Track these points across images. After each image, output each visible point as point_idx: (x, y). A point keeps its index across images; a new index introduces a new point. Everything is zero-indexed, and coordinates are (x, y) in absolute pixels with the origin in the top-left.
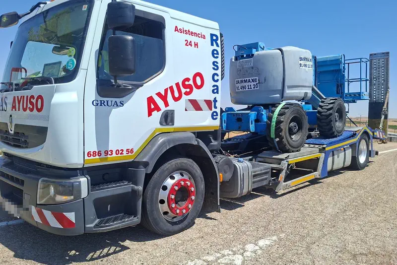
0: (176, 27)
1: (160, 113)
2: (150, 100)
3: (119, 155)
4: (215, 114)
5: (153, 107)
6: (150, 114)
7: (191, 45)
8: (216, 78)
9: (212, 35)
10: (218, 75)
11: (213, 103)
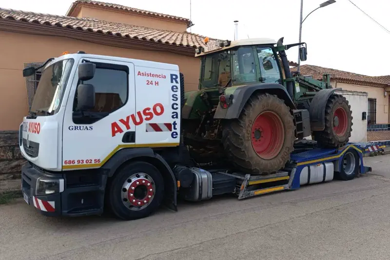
0: (139, 72)
1: (123, 134)
2: (114, 125)
3: (89, 163)
4: (175, 134)
5: (116, 129)
6: (114, 135)
7: (152, 84)
8: (175, 106)
9: (172, 75)
10: (177, 105)
11: (173, 126)
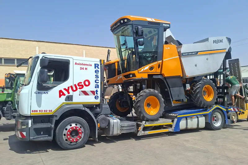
0: (76, 63)
1: (65, 96)
2: (60, 91)
3: (45, 112)
4: (97, 97)
5: (61, 94)
6: (60, 96)
7: (83, 69)
8: (97, 81)
9: (95, 64)
10: (98, 80)
11: (96, 92)
